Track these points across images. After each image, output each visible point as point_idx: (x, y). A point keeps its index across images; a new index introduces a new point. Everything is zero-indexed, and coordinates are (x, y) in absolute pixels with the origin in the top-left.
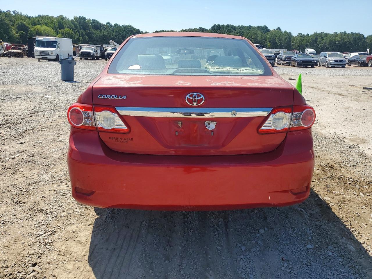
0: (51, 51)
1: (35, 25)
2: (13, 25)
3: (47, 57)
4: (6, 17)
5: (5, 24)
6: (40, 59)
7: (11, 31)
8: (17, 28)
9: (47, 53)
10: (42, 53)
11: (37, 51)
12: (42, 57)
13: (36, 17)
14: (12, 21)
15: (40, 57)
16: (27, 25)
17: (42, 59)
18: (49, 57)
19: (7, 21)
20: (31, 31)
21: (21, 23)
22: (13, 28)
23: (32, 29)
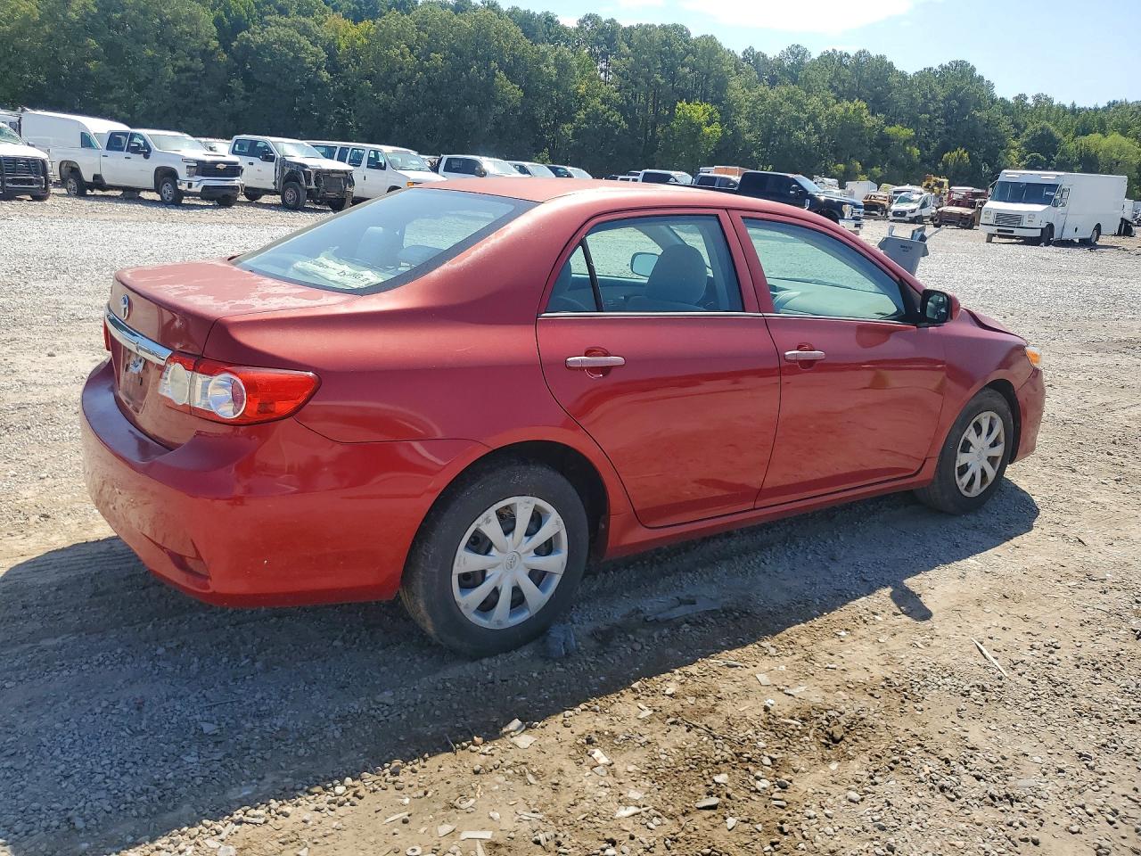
0: (1032, 214)
1: (1086, 132)
2: (1017, 136)
3: (1012, 232)
4: (1005, 114)
5: (996, 134)
6: (994, 235)
7: (1007, 154)
8: (1025, 144)
9: (1015, 219)
10: (1001, 217)
11: (989, 211)
12: (999, 231)
13: (1096, 110)
14: (1017, 126)
15: (993, 230)
16: (1059, 135)
17: (1000, 236)
18: (1017, 232)
19: (1005, 126)
20: (1063, 153)
21: (1042, 129)
22: (1015, 143)
23: (1072, 146)
